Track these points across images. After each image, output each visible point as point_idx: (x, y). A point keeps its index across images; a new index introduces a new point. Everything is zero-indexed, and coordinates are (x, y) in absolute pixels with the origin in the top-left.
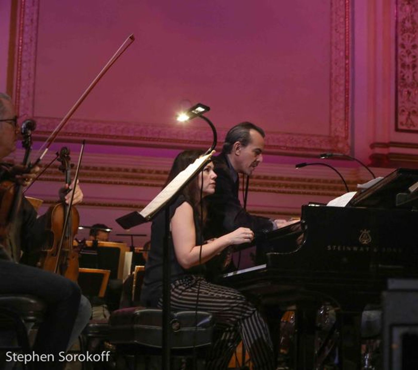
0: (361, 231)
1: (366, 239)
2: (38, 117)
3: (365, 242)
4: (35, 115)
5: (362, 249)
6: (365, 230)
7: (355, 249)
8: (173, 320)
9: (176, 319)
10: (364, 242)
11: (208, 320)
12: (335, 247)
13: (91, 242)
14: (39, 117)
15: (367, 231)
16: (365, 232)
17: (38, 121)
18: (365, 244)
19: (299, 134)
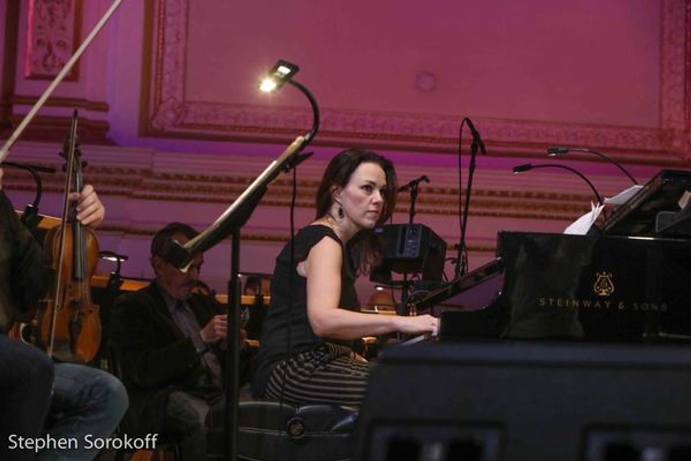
0: (597, 274)
1: (605, 288)
2: (190, 102)
3: (604, 293)
4: (187, 99)
5: (598, 304)
6: (604, 273)
7: (587, 304)
8: (293, 419)
9: (298, 418)
10: (601, 292)
11: (350, 419)
12: (551, 300)
13: (253, 297)
14: (194, 102)
15: (607, 274)
16: (603, 276)
17: (193, 108)
18: (603, 296)
19: (608, 127)
